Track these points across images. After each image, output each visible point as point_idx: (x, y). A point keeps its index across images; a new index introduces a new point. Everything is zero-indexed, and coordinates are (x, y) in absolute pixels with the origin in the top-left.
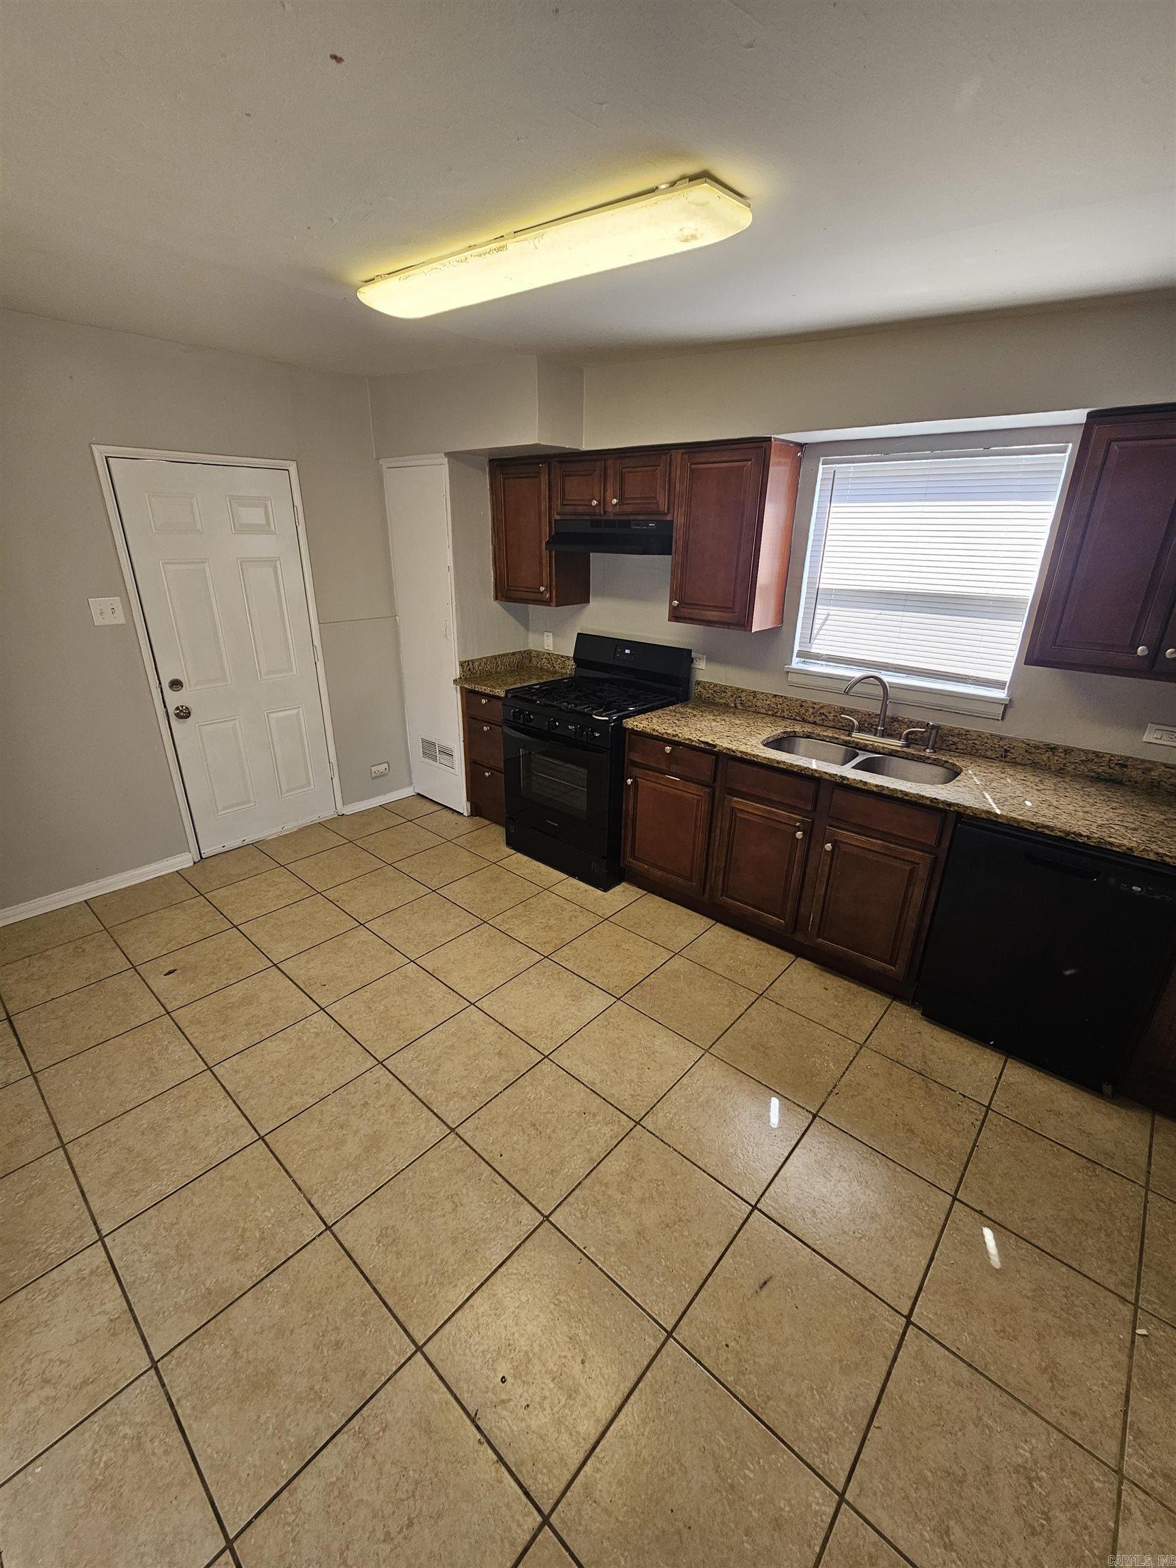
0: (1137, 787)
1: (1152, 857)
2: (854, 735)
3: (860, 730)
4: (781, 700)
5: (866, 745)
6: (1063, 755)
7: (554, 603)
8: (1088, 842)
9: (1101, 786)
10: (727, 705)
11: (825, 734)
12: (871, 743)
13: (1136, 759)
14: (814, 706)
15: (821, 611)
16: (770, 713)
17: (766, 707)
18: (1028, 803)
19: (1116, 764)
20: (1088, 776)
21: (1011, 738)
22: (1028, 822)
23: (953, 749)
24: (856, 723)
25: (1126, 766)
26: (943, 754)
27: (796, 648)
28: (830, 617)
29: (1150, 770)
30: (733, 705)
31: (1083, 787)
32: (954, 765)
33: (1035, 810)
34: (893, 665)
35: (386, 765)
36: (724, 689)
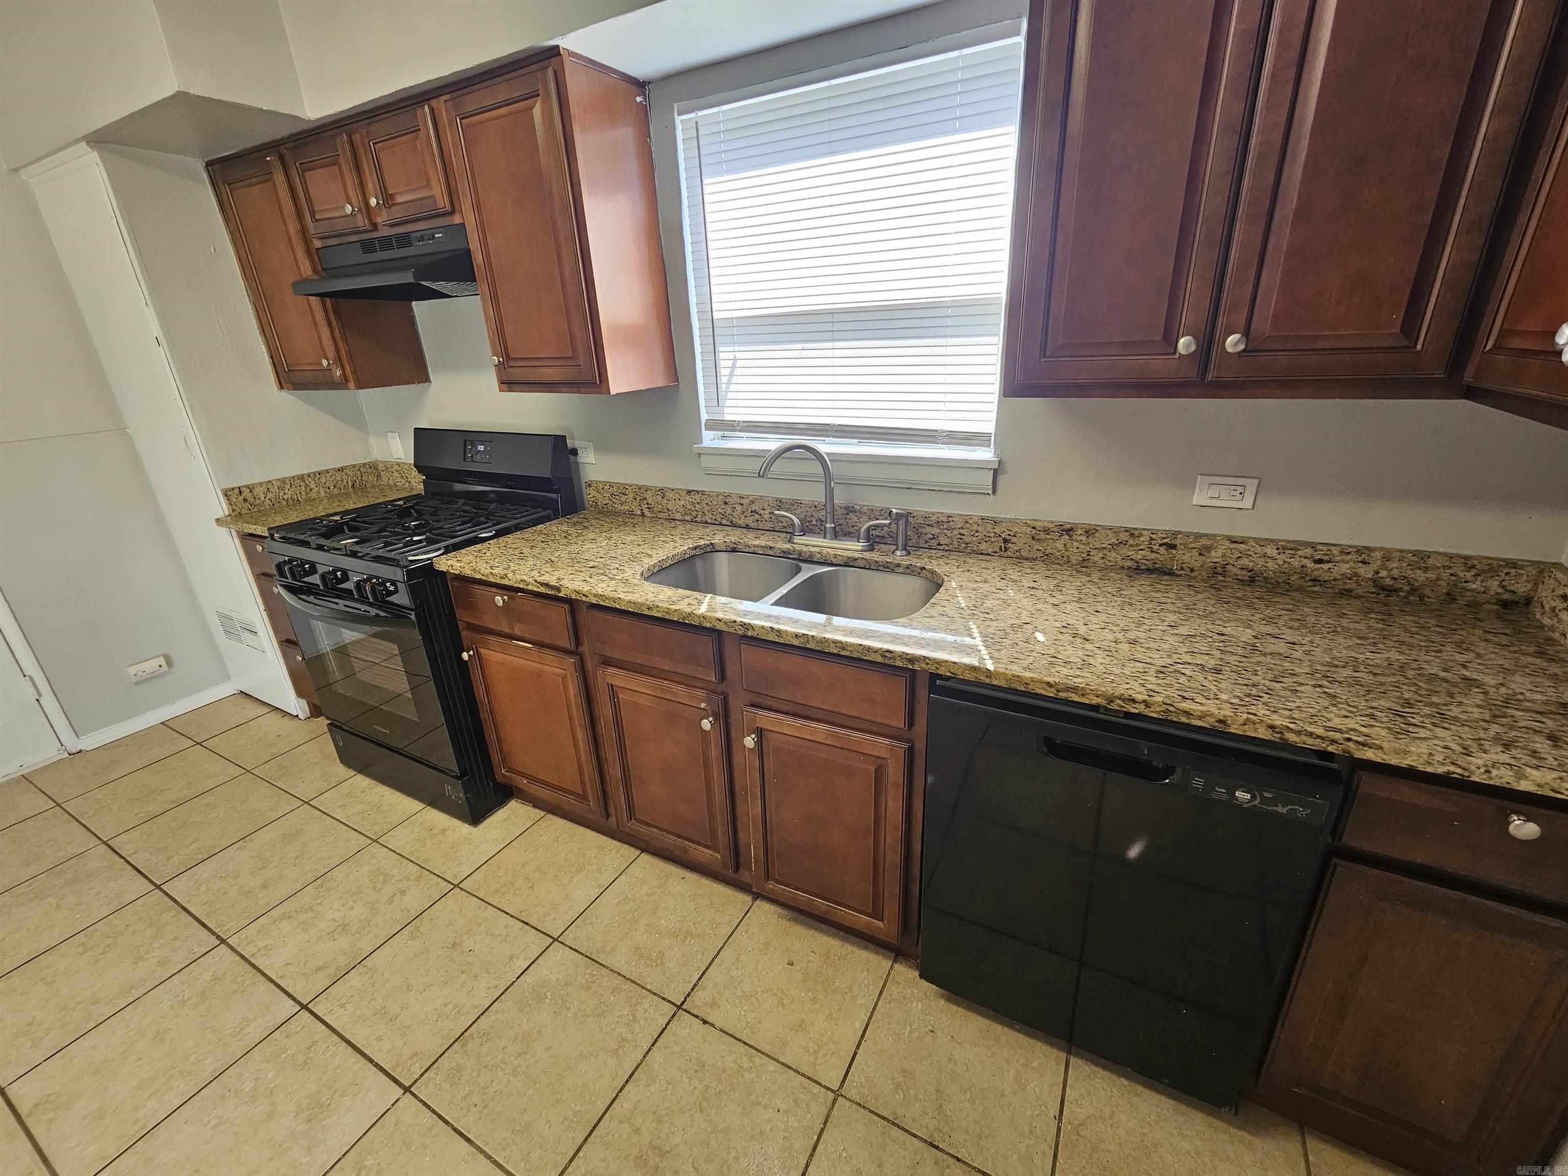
0: (1194, 578)
1: (1263, 733)
2: (797, 539)
3: (805, 531)
4: (697, 497)
5: (812, 554)
6: (1084, 538)
7: (351, 384)
8: (1147, 712)
9: (1144, 581)
10: (631, 514)
11: (756, 543)
12: (817, 549)
13: (1188, 535)
14: (742, 501)
15: (725, 355)
16: (688, 518)
17: (681, 509)
18: (1040, 637)
19: (1161, 545)
20: (1123, 567)
21: (1010, 520)
22: (1041, 682)
23: (933, 545)
24: (796, 521)
25: (1174, 547)
26: (919, 557)
27: (704, 417)
28: (739, 363)
29: (1208, 548)
30: (639, 512)
31: (1121, 589)
32: (933, 573)
33: (1052, 651)
34: (834, 425)
35: (162, 661)
36: (623, 489)
